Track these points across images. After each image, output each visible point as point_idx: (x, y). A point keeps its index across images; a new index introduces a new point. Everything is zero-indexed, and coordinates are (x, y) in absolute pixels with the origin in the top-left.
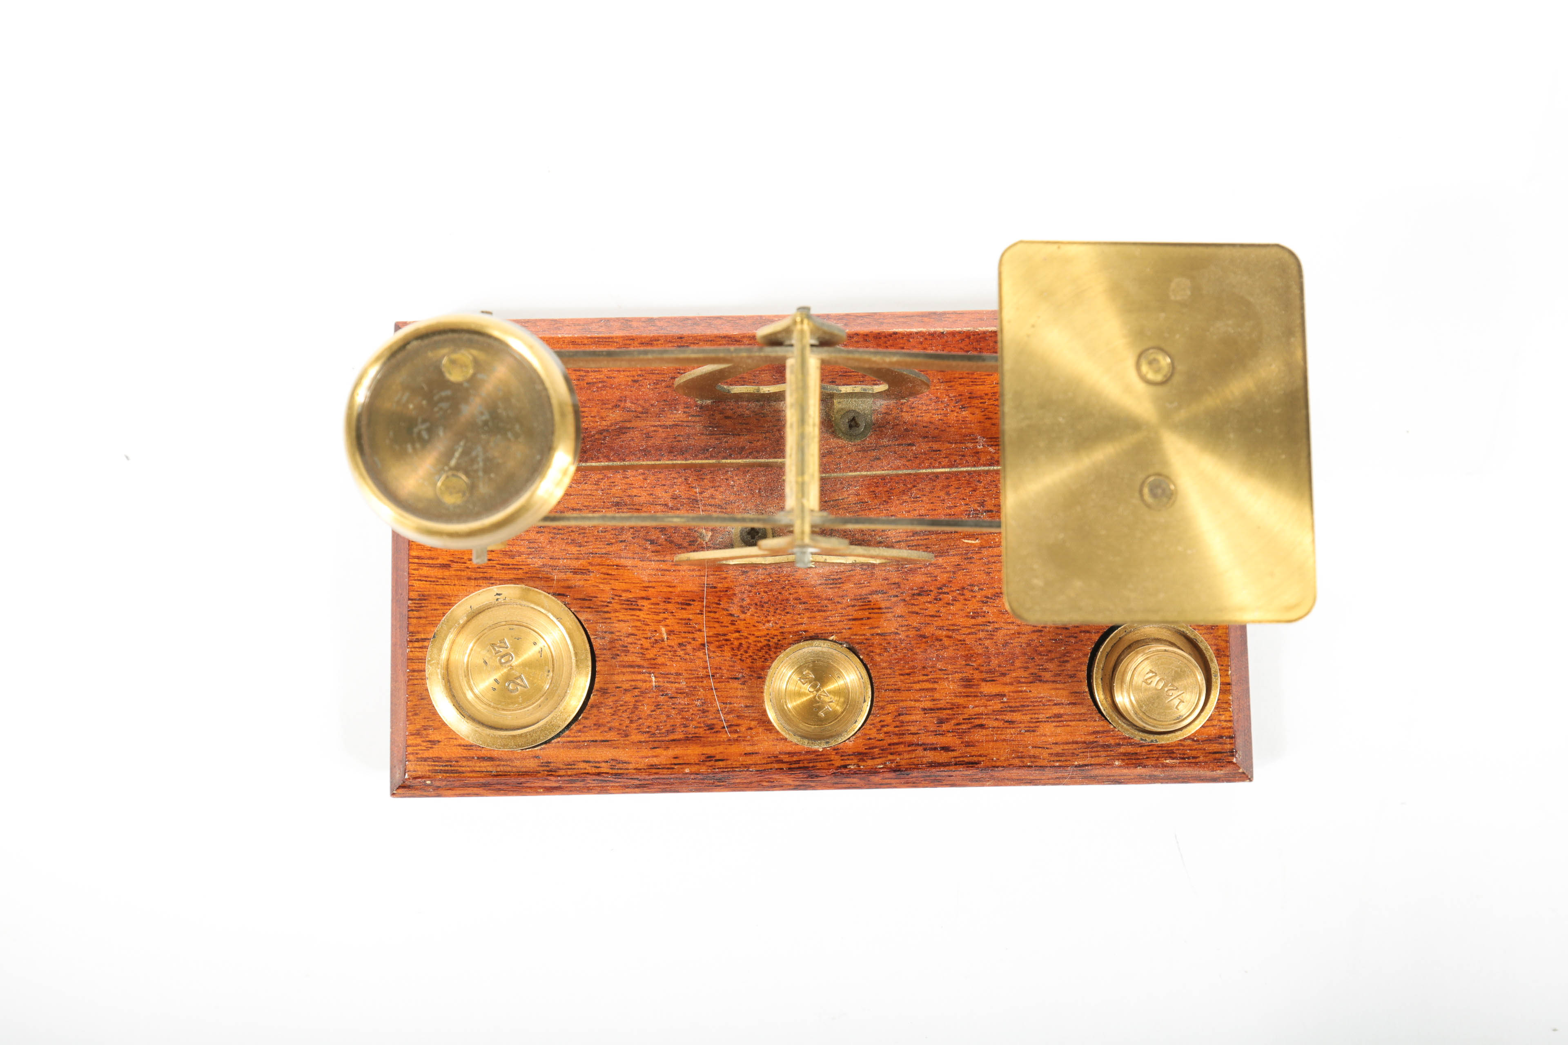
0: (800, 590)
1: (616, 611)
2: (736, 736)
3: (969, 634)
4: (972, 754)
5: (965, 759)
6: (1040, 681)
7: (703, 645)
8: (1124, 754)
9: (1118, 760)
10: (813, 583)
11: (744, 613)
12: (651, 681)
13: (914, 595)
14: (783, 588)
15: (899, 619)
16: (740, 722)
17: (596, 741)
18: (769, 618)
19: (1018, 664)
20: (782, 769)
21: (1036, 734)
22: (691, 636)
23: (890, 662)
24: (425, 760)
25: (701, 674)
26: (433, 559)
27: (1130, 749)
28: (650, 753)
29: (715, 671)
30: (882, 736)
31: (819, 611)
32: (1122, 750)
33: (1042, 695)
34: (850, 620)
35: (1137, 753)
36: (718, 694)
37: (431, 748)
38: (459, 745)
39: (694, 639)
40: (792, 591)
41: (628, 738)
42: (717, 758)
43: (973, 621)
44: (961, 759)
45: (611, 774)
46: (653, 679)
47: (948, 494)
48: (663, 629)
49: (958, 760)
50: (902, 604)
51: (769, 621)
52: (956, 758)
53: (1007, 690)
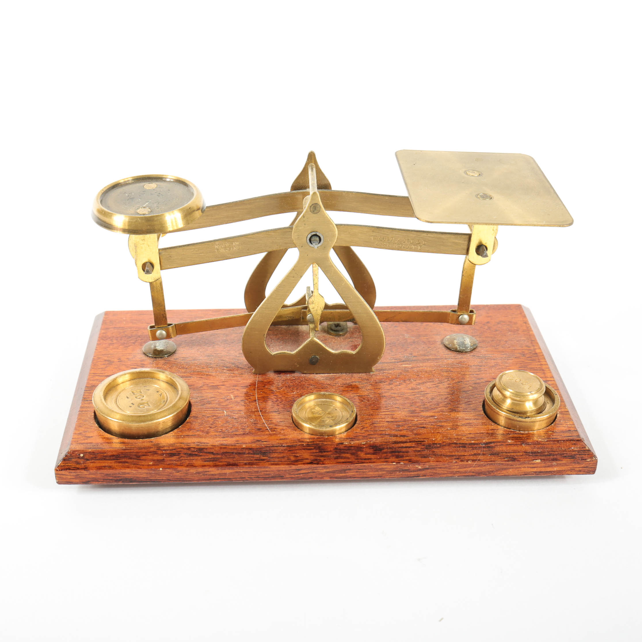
0: (311, 382)
1: (205, 389)
2: (274, 432)
3: (411, 395)
4: (420, 438)
5: (416, 440)
6: (456, 411)
7: (256, 400)
8: (513, 437)
9: (509, 439)
10: (318, 379)
11: (278, 389)
12: (224, 413)
13: (377, 383)
14: (301, 381)
15: (369, 391)
16: (277, 427)
17: (189, 435)
18: (294, 391)
19: (441, 405)
20: (303, 445)
21: (457, 430)
22: (248, 397)
23: (366, 405)
24: (82, 444)
25: (253, 410)
26: (102, 374)
27: (516, 435)
28: (222, 439)
29: (262, 409)
30: (363, 431)
31: (322, 388)
32: (511, 436)
33: (458, 416)
34: (341, 391)
35: (520, 437)
36: (264, 417)
37: (86, 439)
38: (104, 438)
39: (250, 398)
40: (307, 382)
41: (209, 434)
42: (263, 441)
43: (412, 391)
44: (413, 440)
45: (197, 448)
46: (225, 412)
47: (392, 351)
48: (232, 396)
49: (411, 440)
50: (370, 386)
51: (293, 392)
52: (410, 439)
53: (436, 414)
